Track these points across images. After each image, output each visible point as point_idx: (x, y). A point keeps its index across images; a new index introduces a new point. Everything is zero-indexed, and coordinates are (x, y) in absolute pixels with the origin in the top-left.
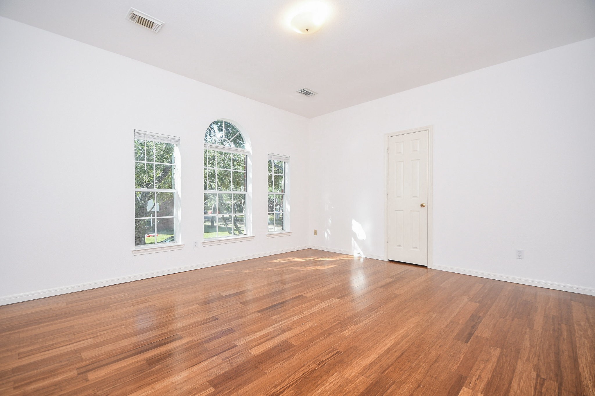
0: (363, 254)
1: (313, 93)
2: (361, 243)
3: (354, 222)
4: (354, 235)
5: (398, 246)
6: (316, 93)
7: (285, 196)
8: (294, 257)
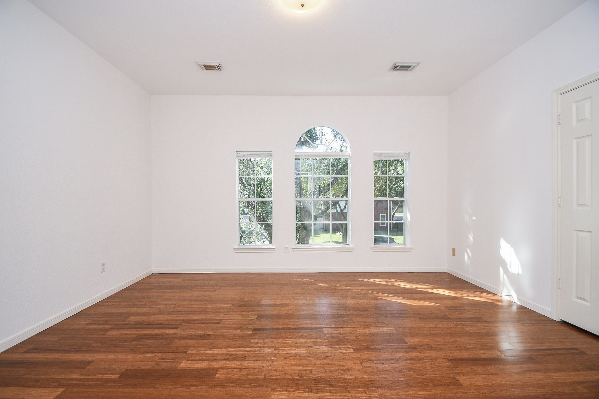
0: (517, 299)
1: (413, 65)
2: (514, 279)
3: (503, 243)
4: (503, 264)
5: (579, 298)
6: (418, 64)
7: (405, 202)
8: (402, 281)
